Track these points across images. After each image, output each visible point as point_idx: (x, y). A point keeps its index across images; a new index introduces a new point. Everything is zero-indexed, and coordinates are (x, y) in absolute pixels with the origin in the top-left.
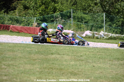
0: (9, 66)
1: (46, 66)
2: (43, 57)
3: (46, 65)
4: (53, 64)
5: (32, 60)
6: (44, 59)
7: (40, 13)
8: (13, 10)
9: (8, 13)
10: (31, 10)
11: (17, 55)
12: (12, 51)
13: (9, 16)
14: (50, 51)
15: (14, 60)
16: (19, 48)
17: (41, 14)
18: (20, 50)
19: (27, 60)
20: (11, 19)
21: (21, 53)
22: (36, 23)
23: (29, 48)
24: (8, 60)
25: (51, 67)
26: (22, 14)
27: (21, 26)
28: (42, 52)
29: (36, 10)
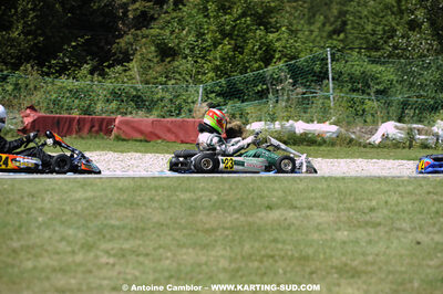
0: (123, 256)
1: (251, 251)
2: (237, 219)
3: (252, 247)
4: (275, 241)
5: (200, 234)
6: (243, 226)
7: (216, 69)
8: (120, 62)
9: (103, 74)
10: (186, 58)
11: (149, 219)
12: (131, 204)
13: (108, 84)
14: (262, 197)
15: (139, 235)
16: (153, 192)
17: (221, 71)
18: (158, 201)
19: (185, 232)
20: (115, 95)
21: (163, 209)
22: (205, 104)
23: (186, 191)
24: (120, 236)
25: (269, 251)
26: (152, 74)
27: (153, 117)
28: (233, 204)
29: (203, 58)
